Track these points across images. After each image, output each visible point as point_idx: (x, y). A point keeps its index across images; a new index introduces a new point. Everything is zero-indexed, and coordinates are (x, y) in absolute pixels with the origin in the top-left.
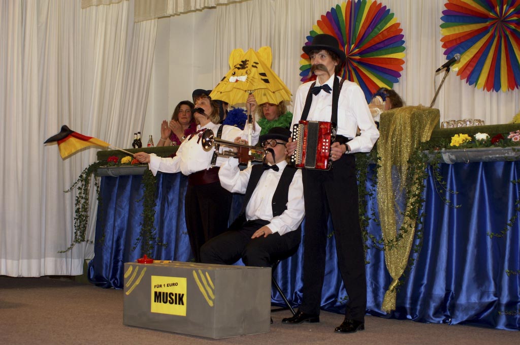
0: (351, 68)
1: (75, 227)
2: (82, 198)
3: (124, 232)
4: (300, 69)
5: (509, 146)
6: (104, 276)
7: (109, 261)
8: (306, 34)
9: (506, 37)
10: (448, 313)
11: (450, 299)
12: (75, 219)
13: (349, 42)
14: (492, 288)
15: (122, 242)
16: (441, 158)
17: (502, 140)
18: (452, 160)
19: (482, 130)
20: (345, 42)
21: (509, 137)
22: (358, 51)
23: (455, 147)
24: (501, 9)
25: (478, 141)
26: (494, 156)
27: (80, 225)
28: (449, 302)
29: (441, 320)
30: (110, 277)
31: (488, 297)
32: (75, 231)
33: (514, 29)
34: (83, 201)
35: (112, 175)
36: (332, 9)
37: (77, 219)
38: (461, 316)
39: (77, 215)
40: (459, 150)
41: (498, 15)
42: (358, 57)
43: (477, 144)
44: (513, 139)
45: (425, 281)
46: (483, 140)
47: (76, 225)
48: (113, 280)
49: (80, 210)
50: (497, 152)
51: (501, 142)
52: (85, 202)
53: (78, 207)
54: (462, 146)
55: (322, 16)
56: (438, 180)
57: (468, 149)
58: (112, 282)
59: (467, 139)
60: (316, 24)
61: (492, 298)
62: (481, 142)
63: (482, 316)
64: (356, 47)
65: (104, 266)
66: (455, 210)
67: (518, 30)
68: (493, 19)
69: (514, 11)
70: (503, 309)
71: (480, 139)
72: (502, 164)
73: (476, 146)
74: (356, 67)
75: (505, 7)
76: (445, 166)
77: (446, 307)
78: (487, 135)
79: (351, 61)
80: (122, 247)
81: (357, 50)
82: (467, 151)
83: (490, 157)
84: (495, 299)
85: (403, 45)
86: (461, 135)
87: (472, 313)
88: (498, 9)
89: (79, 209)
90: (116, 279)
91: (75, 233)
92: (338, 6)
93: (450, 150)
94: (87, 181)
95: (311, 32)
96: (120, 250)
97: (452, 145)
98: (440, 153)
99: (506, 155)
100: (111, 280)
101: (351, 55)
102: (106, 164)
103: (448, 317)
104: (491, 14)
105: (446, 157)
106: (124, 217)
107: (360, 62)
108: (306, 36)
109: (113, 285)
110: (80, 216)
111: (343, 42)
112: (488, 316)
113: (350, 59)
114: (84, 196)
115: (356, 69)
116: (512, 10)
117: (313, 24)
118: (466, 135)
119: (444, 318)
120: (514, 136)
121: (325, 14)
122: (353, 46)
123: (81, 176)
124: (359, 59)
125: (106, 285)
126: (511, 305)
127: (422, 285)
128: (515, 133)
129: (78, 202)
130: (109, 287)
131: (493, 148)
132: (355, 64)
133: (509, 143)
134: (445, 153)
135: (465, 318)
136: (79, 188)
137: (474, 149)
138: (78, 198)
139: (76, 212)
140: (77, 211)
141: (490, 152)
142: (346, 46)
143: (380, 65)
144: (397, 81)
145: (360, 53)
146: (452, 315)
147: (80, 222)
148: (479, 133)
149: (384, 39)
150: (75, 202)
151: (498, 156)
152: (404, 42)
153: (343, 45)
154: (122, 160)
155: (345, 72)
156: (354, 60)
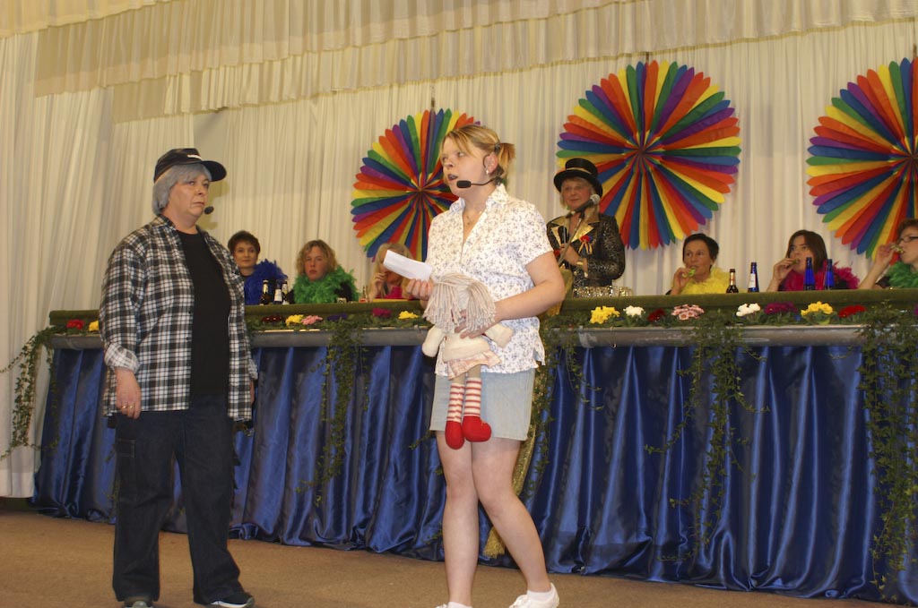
0: (427, 207)
1: (14, 424)
2: (26, 380)
3: (89, 434)
4: (353, 204)
5: (674, 326)
6: (54, 498)
7: (63, 476)
8: (361, 154)
9: (648, 175)
10: (581, 559)
11: (583, 538)
12: (14, 411)
13: (425, 169)
14: (644, 525)
15: (86, 447)
16: (578, 339)
17: (664, 318)
18: (590, 342)
19: (635, 302)
20: (419, 168)
21: (674, 314)
22: (439, 182)
23: (596, 324)
24: (643, 136)
25: (630, 317)
26: (652, 339)
27: (21, 422)
28: (582, 542)
29: (569, 568)
30: (64, 501)
31: (638, 536)
32: (14, 430)
33: (658, 165)
34: (26, 385)
35: (72, 347)
36: (402, 121)
37: (17, 412)
38: (597, 563)
39: (17, 407)
40: (603, 329)
41: (637, 143)
42: (437, 191)
43: (629, 322)
44: (680, 316)
45: (548, 513)
46: (636, 316)
47: (16, 421)
48: (68, 506)
49: (23, 399)
50: (656, 334)
51: (662, 320)
52: (29, 387)
53: (19, 393)
54: (606, 323)
55: (387, 131)
56: (574, 370)
57: (615, 329)
58: (67, 508)
59: (613, 314)
60: (377, 141)
61: (643, 538)
62: (635, 320)
63: (628, 564)
64: (436, 177)
65: (54, 483)
66: (593, 413)
67: (664, 166)
68: (629, 149)
69: (660, 139)
70: (659, 552)
71: (633, 315)
72: (661, 351)
73: (627, 325)
74: (434, 205)
75: (647, 134)
76: (580, 350)
77: (577, 549)
78: (642, 309)
79: (429, 198)
80: (85, 456)
81: (436, 181)
82: (615, 331)
83: (647, 340)
84: (648, 538)
86: (604, 308)
87: (615, 558)
88: (638, 135)
89: (20, 397)
90: (74, 504)
91: (14, 433)
92: (410, 118)
93: (590, 329)
94: (34, 356)
95: (371, 152)
96: (81, 461)
97: (592, 321)
98: (575, 332)
99: (670, 338)
100: (66, 505)
101: (426, 189)
102: (65, 330)
103: (580, 564)
104: (628, 142)
105: (584, 339)
106: (88, 412)
107: (441, 199)
108: (361, 158)
109: (68, 513)
110: (21, 409)
111: (416, 168)
112: (636, 563)
113: (427, 193)
114: (28, 377)
115: (434, 208)
116: (657, 139)
117: (373, 140)
118: (612, 309)
119: (574, 565)
120: (681, 312)
121: (390, 128)
122: (430, 176)
123: (25, 348)
124: (440, 194)
125: (58, 513)
126: (670, 548)
127: (543, 518)
128: (682, 308)
129: (20, 386)
130: (62, 516)
131: (650, 328)
132: (434, 202)
133: (674, 321)
134: (583, 332)
135: (605, 565)
136: (22, 366)
137: (624, 328)
138: (20, 381)
139: (16, 401)
140: (18, 400)
141: (647, 333)
142: (421, 175)
146: (586, 562)
147: (22, 417)
148: (631, 307)
150: (15, 386)
151: (657, 339)
153: (416, 174)
154: (90, 326)
155: (418, 211)
156: (431, 195)
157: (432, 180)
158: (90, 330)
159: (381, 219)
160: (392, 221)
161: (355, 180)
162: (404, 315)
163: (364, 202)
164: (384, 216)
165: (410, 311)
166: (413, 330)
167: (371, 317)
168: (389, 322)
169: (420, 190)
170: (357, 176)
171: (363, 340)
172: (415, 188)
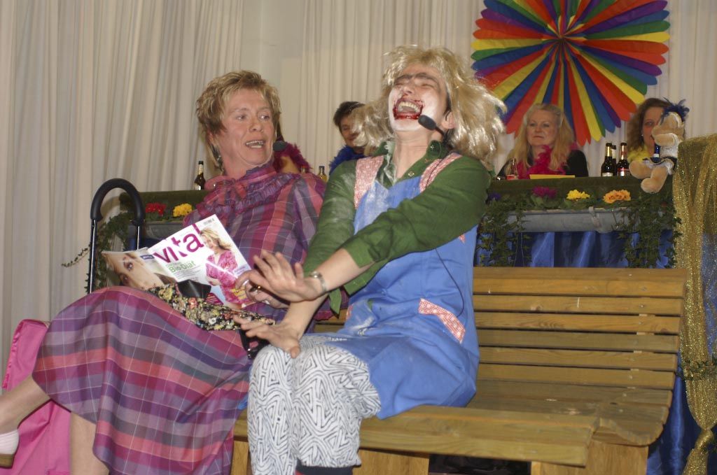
0: (569, 58)
4: (473, 56)
13: (565, 11)
20: (557, 10)
22: (583, 27)
42: (582, 39)
64: (578, 20)
74: (578, 55)
79: (571, 46)
81: (580, 26)
85: (666, 20)
101: (568, 36)
107: (586, 48)
111: (553, 10)
113: (568, 41)
115: (578, 61)
122: (572, 19)
124: (585, 42)
132: (577, 51)
142: (560, 19)
143: (621, 53)
144: (655, 83)
145: (585, 32)
149: (630, 8)
152: (667, 13)
153: (553, 17)
154: (175, 210)
155: (558, 64)
156: (574, 43)
157: (574, 25)
158: (175, 215)
159: (510, 75)
160: (525, 76)
161: (475, 28)
162: (574, 194)
163: (488, 55)
164: (514, 71)
165: (580, 191)
166: (588, 213)
167: (532, 197)
168: (556, 203)
169: (560, 37)
170: (478, 22)
171: (524, 225)
172: (552, 35)
